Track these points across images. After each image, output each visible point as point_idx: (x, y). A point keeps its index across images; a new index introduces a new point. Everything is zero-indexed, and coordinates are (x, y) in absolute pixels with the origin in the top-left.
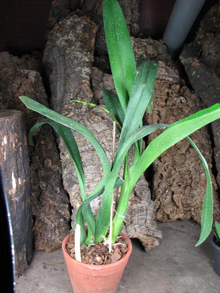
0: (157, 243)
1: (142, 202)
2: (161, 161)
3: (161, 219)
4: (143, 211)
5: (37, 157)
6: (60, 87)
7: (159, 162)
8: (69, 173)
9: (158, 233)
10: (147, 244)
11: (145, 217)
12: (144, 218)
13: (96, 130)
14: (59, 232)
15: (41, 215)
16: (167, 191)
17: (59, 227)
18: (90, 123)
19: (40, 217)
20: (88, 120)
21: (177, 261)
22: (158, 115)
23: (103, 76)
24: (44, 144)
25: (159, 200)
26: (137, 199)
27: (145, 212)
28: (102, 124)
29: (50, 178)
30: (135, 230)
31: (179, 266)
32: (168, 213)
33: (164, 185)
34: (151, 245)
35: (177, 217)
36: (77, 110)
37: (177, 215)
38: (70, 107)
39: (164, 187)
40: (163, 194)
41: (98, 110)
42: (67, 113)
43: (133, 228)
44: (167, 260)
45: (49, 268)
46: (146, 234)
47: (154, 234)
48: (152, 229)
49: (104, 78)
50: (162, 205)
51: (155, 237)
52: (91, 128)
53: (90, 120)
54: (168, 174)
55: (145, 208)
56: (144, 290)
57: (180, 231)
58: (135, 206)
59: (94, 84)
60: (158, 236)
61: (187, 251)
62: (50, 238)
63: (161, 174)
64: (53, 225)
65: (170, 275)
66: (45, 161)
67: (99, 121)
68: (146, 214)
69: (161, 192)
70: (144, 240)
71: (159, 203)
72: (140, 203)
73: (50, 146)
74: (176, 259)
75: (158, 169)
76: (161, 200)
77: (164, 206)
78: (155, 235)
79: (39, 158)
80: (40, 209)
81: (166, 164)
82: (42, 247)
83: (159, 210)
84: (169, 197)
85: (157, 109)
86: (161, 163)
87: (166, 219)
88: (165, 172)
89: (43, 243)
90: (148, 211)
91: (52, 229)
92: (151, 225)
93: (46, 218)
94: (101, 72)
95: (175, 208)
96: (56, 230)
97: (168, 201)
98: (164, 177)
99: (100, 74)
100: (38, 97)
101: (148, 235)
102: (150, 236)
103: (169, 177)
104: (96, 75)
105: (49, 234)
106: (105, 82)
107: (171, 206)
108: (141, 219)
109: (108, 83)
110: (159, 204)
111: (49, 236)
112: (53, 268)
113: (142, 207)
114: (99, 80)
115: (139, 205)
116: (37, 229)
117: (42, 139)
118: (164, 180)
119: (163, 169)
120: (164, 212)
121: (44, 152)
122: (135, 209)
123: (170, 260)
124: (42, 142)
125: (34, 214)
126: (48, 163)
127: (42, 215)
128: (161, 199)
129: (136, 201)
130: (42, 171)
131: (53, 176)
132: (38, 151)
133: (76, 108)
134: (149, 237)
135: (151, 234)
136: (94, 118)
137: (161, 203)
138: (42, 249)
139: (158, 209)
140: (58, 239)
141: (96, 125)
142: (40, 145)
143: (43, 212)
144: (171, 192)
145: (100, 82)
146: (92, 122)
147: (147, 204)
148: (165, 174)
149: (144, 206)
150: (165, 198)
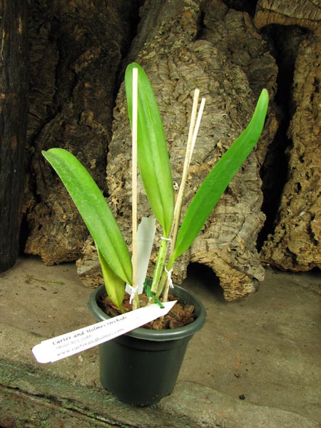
0: (249, 288)
1: (239, 205)
2: (302, 161)
3: (279, 262)
4: (234, 221)
5: (71, 105)
6: (149, 22)
7: (299, 162)
8: (118, 139)
9: (258, 270)
10: (228, 285)
11: (236, 231)
12: (233, 233)
13: (183, 77)
14: (72, 229)
15: (50, 196)
16: (302, 214)
17: (75, 224)
18: (177, 65)
19: (47, 199)
20: (174, 60)
21: (285, 332)
22: (314, 85)
23: (226, 13)
24: (90, 89)
25: (284, 228)
26: (228, 197)
27: (239, 224)
28: (196, 67)
29: (84, 143)
30: (207, 247)
31: (284, 340)
32: (296, 251)
33: (299, 203)
34: (238, 289)
35: (310, 259)
36: (162, 50)
37: (311, 257)
38: (152, 45)
39: (298, 206)
40: (293, 217)
41: (196, 47)
42: (145, 52)
43: (203, 243)
44: (263, 327)
45: (36, 284)
46: (229, 261)
47: (246, 268)
48: (245, 256)
49: (228, 15)
50: (287, 235)
51: (249, 276)
52: (175, 73)
53: (177, 60)
54: (311, 185)
55: (240, 217)
56: (190, 358)
57: (314, 291)
58: (221, 210)
59: (206, 22)
60: (256, 276)
61: (314, 323)
62: (54, 237)
63: (299, 184)
64: (65, 217)
65: (258, 351)
66: (83, 114)
67: (191, 61)
68: (240, 228)
69: (291, 214)
70: (223, 275)
71: (282, 231)
72: (233, 205)
73: (101, 93)
74: (285, 330)
75: (295, 174)
76: (287, 228)
77: (290, 238)
78: (250, 271)
79: (74, 107)
80: (51, 186)
81: (311, 166)
82: (35, 247)
83: (280, 245)
84: (303, 224)
85: (315, 75)
86: (301, 164)
87: (290, 264)
88: (306, 181)
89: (39, 241)
90: (246, 224)
91: (62, 223)
92: (243, 248)
93: (56, 203)
94: (224, 6)
95: (312, 245)
96: (68, 226)
97: (301, 230)
98: (303, 189)
99: (221, 7)
100: (100, 19)
101: (232, 266)
102: (237, 269)
103: (312, 190)
104: (213, 9)
105: (55, 229)
106: (228, 22)
107: (304, 240)
108: (227, 233)
109: (233, 24)
110: (281, 235)
111: (53, 233)
112: (40, 285)
113: (235, 214)
114: (218, 17)
115: (230, 209)
116: (36, 217)
117: (89, 80)
118: (301, 194)
119: (304, 175)
120: (287, 249)
121: (86, 100)
122: (220, 214)
123: (270, 328)
124: (87, 85)
125: (38, 193)
126: (86, 117)
127: (52, 196)
128: (287, 226)
129: (226, 202)
130: (72, 127)
131: (92, 141)
132: (75, 97)
133: (163, 46)
134: (234, 270)
135: (241, 266)
136: (182, 55)
137: (285, 233)
138: (35, 252)
139: (278, 243)
140: (67, 242)
141: (185, 67)
142: (82, 88)
143: (55, 192)
144: (309, 216)
145: (218, 21)
146: (179, 63)
147: (246, 211)
148: (305, 184)
149: (240, 212)
150: (297, 225)
